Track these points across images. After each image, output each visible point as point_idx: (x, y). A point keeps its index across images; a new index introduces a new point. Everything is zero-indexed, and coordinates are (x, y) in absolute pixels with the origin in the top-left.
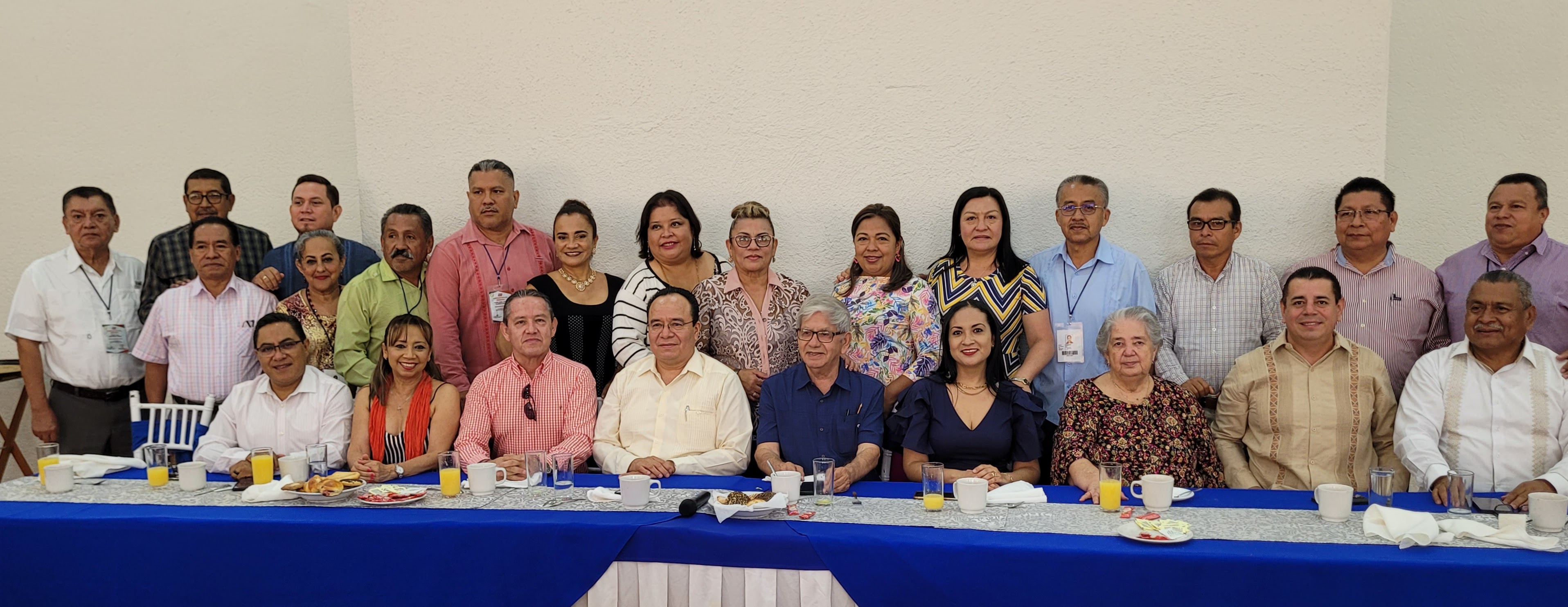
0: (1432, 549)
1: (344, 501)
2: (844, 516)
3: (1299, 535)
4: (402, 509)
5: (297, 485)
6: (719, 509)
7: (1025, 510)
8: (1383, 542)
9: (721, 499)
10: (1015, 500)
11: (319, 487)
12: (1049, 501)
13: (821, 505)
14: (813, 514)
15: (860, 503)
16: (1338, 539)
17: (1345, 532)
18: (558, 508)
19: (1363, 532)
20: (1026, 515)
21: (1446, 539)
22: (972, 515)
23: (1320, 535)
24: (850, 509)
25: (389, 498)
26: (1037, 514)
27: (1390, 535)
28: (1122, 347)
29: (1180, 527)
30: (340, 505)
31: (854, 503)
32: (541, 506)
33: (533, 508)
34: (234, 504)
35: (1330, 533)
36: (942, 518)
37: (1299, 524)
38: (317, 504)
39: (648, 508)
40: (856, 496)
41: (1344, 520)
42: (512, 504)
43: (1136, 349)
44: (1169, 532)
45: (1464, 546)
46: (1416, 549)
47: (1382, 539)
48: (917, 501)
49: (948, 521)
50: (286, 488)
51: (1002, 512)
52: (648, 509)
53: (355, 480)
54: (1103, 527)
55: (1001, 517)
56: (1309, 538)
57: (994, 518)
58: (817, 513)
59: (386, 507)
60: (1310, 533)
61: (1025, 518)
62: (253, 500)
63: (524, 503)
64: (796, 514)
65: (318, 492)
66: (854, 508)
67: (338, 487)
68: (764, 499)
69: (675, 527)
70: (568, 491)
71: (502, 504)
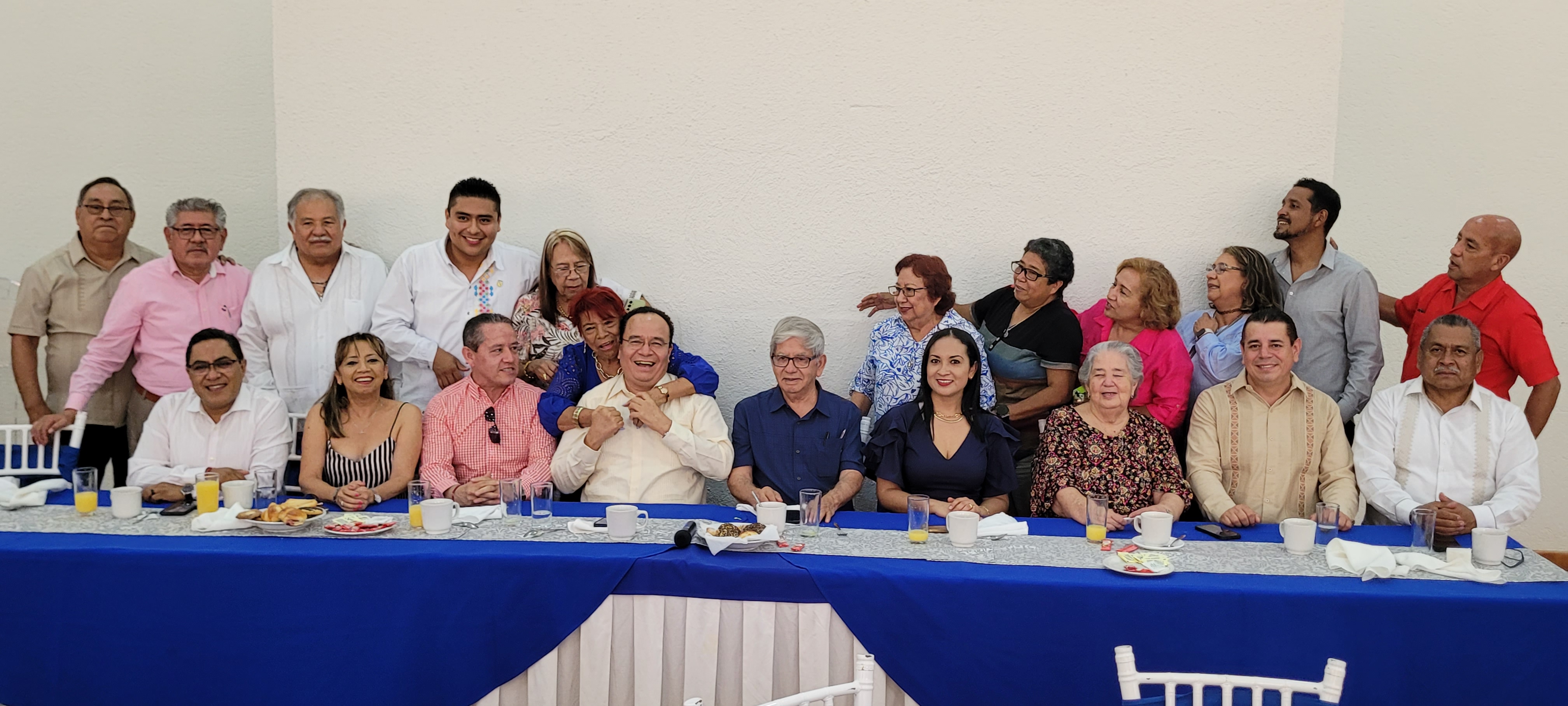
0: (1389, 581)
1: (304, 531)
2: (835, 548)
3: (1268, 568)
4: (373, 539)
5: (253, 513)
6: (711, 541)
7: (1009, 542)
8: (1346, 575)
9: (711, 531)
10: (997, 532)
11: (282, 516)
12: (1031, 532)
13: (807, 536)
14: (803, 545)
15: (845, 535)
17: (1310, 564)
18: (542, 539)
19: (1326, 565)
20: (1011, 547)
21: (1402, 572)
22: (960, 547)
24: (838, 541)
25: (357, 528)
26: (1021, 547)
27: (1352, 568)
28: (1102, 378)
29: (1161, 559)
30: (304, 535)
31: (838, 534)
32: (522, 536)
33: (514, 539)
34: (184, 533)
36: (930, 550)
37: (1267, 557)
38: (279, 533)
39: (636, 538)
40: (839, 527)
41: (1306, 553)
42: (490, 535)
43: (1115, 380)
44: (1152, 565)
45: (1418, 578)
46: (1376, 581)
47: (1344, 571)
48: (901, 533)
49: (937, 553)
50: (242, 515)
51: (988, 545)
52: (636, 541)
53: (314, 508)
54: (1087, 559)
55: (988, 549)
57: (982, 550)
58: (806, 545)
59: (355, 537)
60: (1278, 565)
61: (1011, 550)
62: (204, 529)
63: (502, 534)
64: (786, 546)
65: (281, 521)
66: (842, 540)
67: (302, 516)
68: (755, 531)
69: (671, 559)
70: (546, 522)
71: (480, 535)
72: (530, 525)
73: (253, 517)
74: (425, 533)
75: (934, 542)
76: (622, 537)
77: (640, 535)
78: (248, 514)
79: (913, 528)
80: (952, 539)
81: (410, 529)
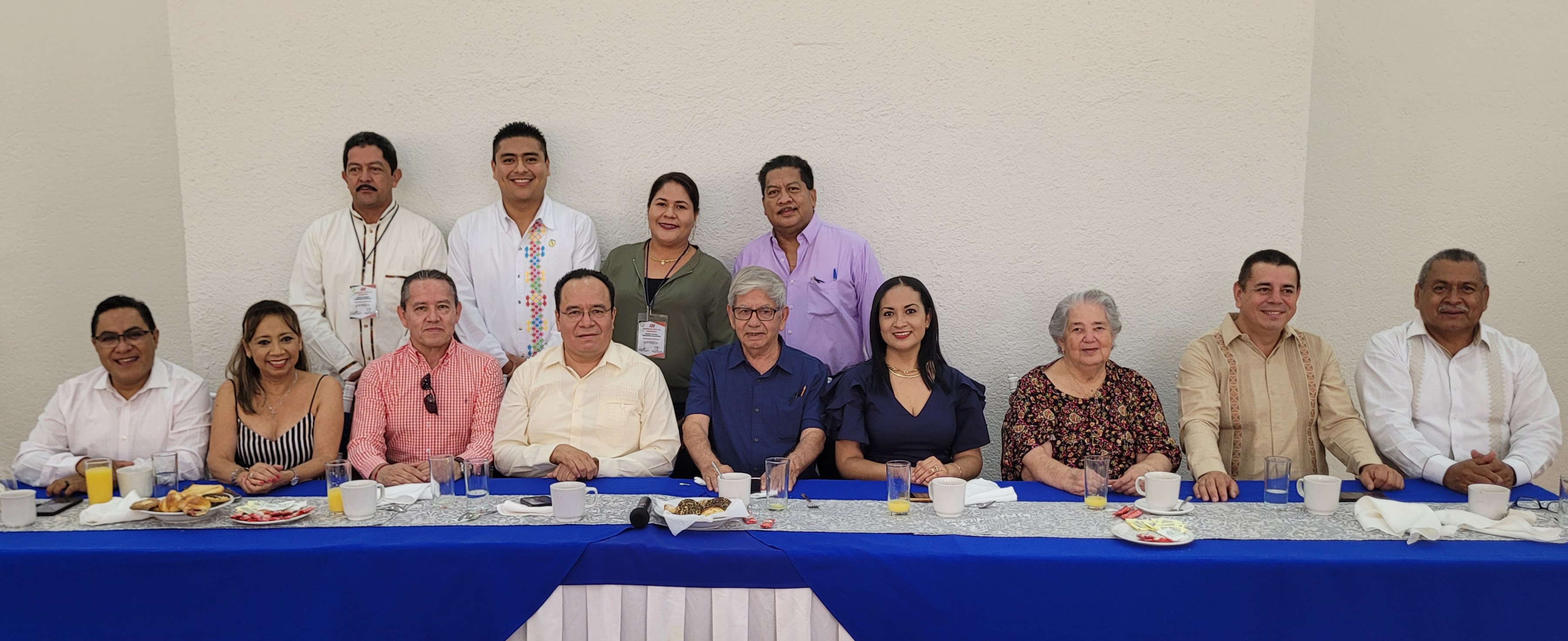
0: (1441, 544)
1: (209, 521)
2: (808, 523)
3: (1296, 533)
4: (288, 529)
5: (150, 502)
6: (672, 520)
7: (999, 510)
8: (1387, 538)
9: (670, 508)
10: (984, 499)
11: (182, 506)
12: (1019, 499)
13: (774, 510)
14: (773, 520)
15: (817, 507)
16: (1341, 534)
17: (1341, 526)
18: (479, 524)
19: (1361, 527)
20: (1003, 516)
21: (1450, 532)
22: (948, 518)
23: (1317, 531)
24: (812, 516)
25: (268, 516)
26: (1014, 515)
27: (1390, 529)
28: (1081, 332)
29: (1177, 526)
30: (209, 526)
31: (810, 507)
32: (456, 520)
33: (447, 523)
34: (71, 528)
35: (1328, 528)
36: (915, 522)
37: (1290, 519)
38: (178, 525)
39: (585, 520)
40: (809, 498)
41: (1332, 513)
42: (420, 519)
43: (1096, 335)
44: (1168, 533)
45: (1468, 539)
46: (1423, 544)
47: (1384, 534)
48: (878, 503)
49: (925, 526)
50: (137, 505)
51: (975, 514)
52: (585, 522)
53: (221, 495)
54: (1092, 528)
55: (979, 521)
56: (1309, 535)
57: (972, 520)
58: (776, 520)
59: (267, 527)
60: (1306, 528)
61: (1003, 520)
62: (94, 522)
63: (434, 517)
64: (754, 523)
65: (181, 511)
66: (815, 513)
67: (205, 505)
68: (719, 507)
69: (629, 543)
70: (482, 502)
71: (408, 520)
72: (465, 506)
73: (149, 507)
74: (347, 519)
75: (916, 512)
76: (570, 518)
77: (590, 516)
78: (144, 503)
79: (893, 498)
80: (936, 509)
81: (330, 516)
